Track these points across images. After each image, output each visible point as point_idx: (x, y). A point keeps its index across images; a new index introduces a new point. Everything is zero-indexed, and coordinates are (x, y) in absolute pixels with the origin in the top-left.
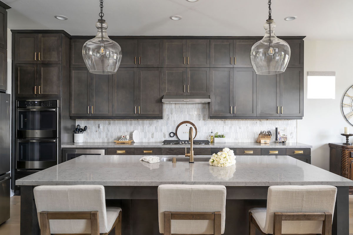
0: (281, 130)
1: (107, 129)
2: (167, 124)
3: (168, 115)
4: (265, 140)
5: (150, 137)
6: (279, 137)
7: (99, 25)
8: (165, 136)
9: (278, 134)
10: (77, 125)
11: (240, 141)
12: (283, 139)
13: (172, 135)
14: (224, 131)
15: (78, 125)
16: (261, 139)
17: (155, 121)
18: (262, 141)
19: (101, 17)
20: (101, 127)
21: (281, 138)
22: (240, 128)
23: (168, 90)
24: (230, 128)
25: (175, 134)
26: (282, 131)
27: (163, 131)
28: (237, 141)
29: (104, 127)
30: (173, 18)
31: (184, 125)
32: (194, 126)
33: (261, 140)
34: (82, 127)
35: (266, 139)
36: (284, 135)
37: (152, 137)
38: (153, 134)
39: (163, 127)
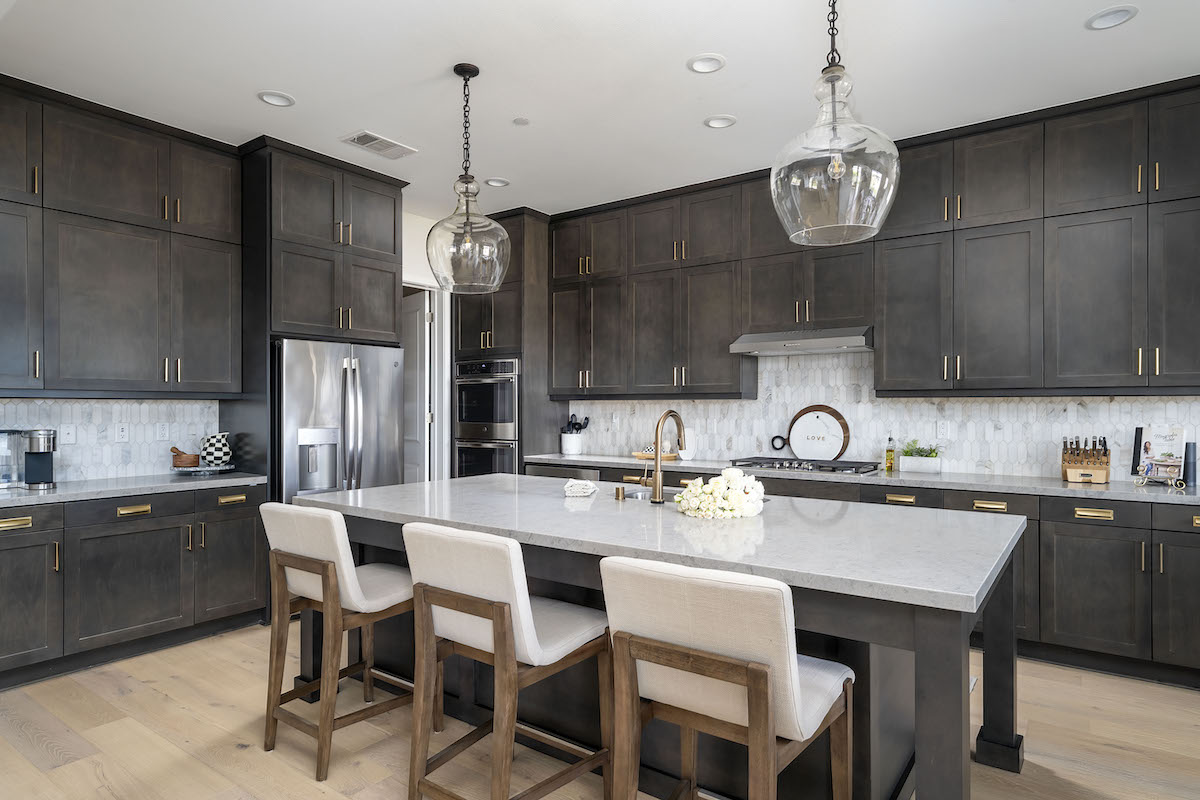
0: (1158, 436)
1: (629, 425)
2: (766, 413)
3: (768, 389)
4: (1087, 472)
5: (724, 448)
6: (1147, 462)
7: (462, 187)
8: (759, 446)
9: (1142, 451)
10: (571, 414)
11: (998, 471)
12: (1163, 469)
13: (778, 443)
14: (939, 437)
15: (574, 415)
16: (1070, 468)
17: (734, 404)
18: (1074, 474)
19: (466, 169)
20: (616, 421)
21: (1155, 468)
22: (997, 428)
23: (753, 320)
24: (960, 427)
25: (786, 442)
26: (1162, 440)
27: (756, 433)
28: (987, 472)
29: (622, 420)
30: (712, 124)
31: (811, 416)
32: (842, 421)
33: (1068, 470)
34: (580, 418)
35: (1087, 468)
36: (1171, 455)
37: (729, 449)
38: (730, 441)
39: (756, 422)
